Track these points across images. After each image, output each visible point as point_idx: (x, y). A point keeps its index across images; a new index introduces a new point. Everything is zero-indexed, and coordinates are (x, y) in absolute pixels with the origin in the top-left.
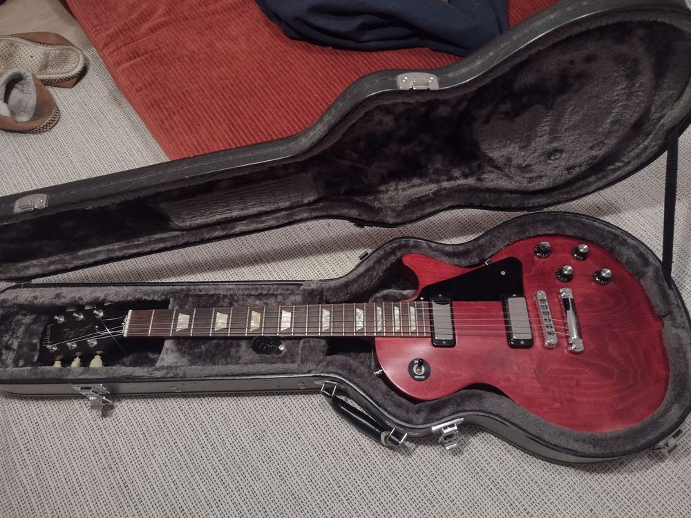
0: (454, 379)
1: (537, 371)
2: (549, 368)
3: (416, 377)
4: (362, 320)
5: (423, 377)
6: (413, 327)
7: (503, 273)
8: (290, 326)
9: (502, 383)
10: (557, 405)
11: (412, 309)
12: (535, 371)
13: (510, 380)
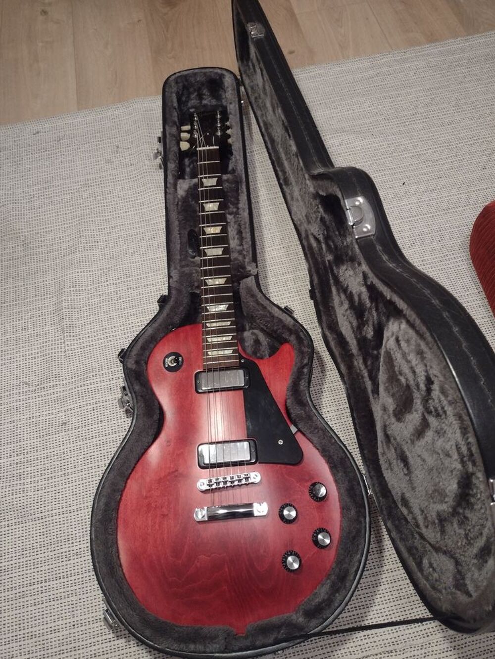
1: (176, 474)
2: (179, 485)
3: (167, 359)
4: (217, 310)
5: (167, 366)
6: (212, 353)
7: (280, 442)
12: (176, 471)
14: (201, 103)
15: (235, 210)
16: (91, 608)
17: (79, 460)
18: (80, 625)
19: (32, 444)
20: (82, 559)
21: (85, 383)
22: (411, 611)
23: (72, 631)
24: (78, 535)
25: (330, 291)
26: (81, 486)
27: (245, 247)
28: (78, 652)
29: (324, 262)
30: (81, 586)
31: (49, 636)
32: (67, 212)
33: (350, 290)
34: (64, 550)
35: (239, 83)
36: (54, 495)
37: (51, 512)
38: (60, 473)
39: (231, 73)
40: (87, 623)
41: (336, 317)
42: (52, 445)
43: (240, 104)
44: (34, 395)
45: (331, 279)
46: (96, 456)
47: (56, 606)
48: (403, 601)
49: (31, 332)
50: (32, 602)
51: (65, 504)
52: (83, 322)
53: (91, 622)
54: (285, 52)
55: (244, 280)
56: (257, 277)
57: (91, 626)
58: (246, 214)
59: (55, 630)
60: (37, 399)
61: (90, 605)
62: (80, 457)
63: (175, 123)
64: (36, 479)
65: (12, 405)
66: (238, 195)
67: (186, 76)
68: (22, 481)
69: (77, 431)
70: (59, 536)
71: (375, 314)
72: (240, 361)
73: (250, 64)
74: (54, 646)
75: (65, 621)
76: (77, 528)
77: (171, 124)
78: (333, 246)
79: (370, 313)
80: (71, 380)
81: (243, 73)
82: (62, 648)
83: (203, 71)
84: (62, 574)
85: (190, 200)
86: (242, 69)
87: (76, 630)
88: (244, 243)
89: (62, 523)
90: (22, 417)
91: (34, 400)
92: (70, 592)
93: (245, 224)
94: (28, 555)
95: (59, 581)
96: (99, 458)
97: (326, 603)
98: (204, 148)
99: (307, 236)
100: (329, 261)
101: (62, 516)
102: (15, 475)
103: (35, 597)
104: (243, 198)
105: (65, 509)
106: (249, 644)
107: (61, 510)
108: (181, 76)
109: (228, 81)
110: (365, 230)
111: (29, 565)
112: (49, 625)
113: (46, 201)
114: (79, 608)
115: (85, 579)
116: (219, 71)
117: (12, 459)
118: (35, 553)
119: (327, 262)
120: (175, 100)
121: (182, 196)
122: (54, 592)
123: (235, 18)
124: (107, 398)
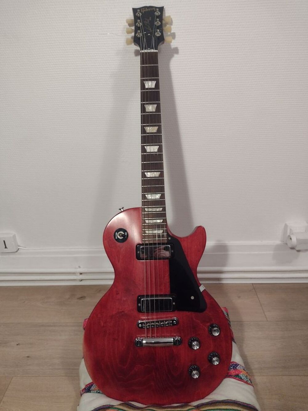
0: (116, 258)
1: (123, 313)
2: (125, 321)
3: (116, 233)
4: (153, 198)
5: (116, 238)
6: (149, 232)
7: (192, 298)
8: (148, 151)
9: (115, 289)
11: (161, 231)
12: (123, 311)
13: (117, 294)
72: (168, 238)
98: (146, 51)
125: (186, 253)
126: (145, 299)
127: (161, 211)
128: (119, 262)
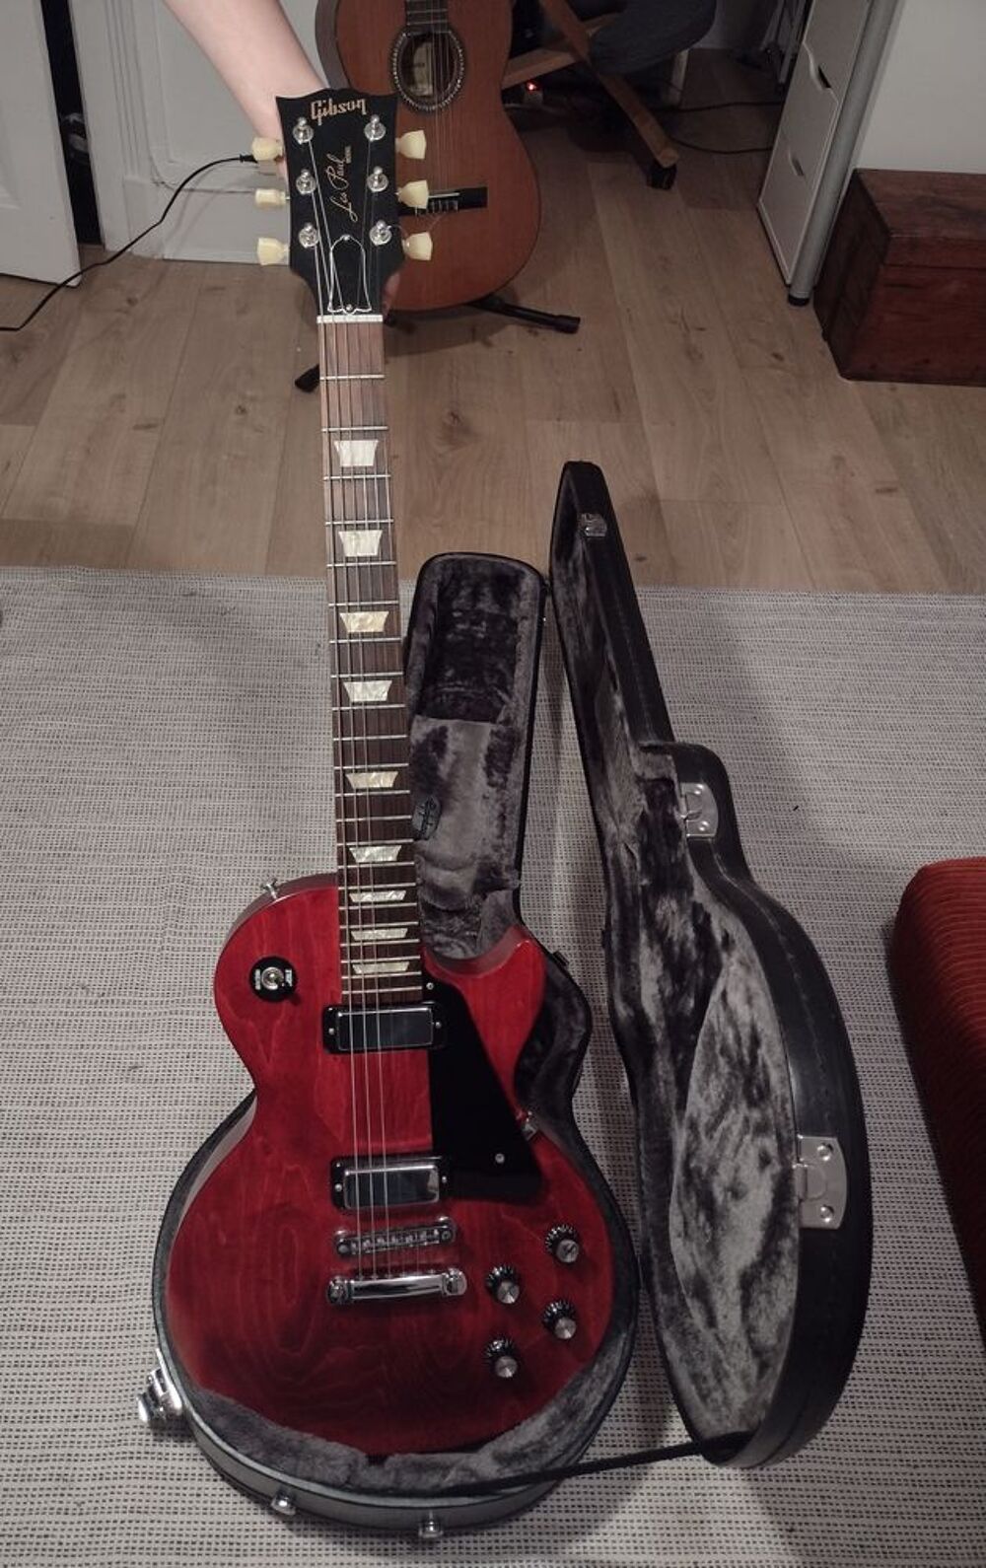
0: (261, 1047)
1: (288, 1208)
2: (294, 1232)
3: (258, 972)
5: (258, 987)
6: (364, 969)
7: (500, 1159)
8: (353, 699)
9: (260, 1140)
10: (224, 1240)
11: (403, 967)
12: (287, 1204)
13: (267, 1153)
14: (474, 606)
15: (501, 781)
16: (111, 1394)
17: (145, 1136)
18: (86, 1419)
19: (71, 1091)
20: (115, 1305)
21: (185, 1009)
22: (680, 1538)
23: (71, 1426)
24: (115, 1262)
25: (637, 936)
26: (139, 1179)
27: (506, 842)
28: (73, 1465)
29: (634, 887)
30: (101, 1352)
31: (30, 1426)
32: (213, 728)
33: (669, 935)
34: (87, 1283)
35: (545, 588)
36: (89, 1185)
37: (78, 1214)
38: (108, 1150)
39: (536, 571)
40: (100, 1418)
41: (639, 983)
42: (104, 1100)
43: (541, 623)
44: (92, 1010)
45: (641, 916)
46: (175, 1136)
47: (52, 1376)
48: (669, 1517)
49: (109, 905)
50: (13, 1359)
51: (104, 1205)
52: (202, 907)
53: (107, 1419)
54: (630, 555)
55: (494, 894)
56: (516, 893)
57: (106, 1425)
58: (518, 792)
59: (41, 1417)
60: (95, 1018)
61: (112, 1388)
62: (147, 1131)
63: (428, 627)
64: (65, 1150)
65: (51, 1018)
66: (511, 759)
67: (460, 562)
68: (41, 1150)
69: (152, 1085)
70: (83, 1257)
71: (701, 973)
72: (423, 986)
73: (570, 565)
74: (34, 1445)
75: (63, 1406)
76: (116, 1251)
77: (422, 629)
78: (653, 864)
79: (695, 972)
80: (160, 999)
81: (555, 577)
82: (47, 1451)
83: (491, 559)
84: (74, 1323)
85: (430, 749)
86: (554, 569)
87: (78, 1426)
88: (505, 835)
89: (93, 1236)
90: (63, 1043)
91: (90, 1018)
92: (81, 1357)
93: (514, 806)
94: (22, 1276)
95: (66, 1334)
96: (180, 1141)
97: (533, 1447)
99: (614, 845)
100: (643, 887)
101: (95, 1224)
102: (30, 1137)
103: (19, 1352)
104: (518, 766)
105: (103, 1214)
106: (389, 1484)
107: (97, 1214)
108: (453, 560)
109: (528, 583)
110: (702, 829)
111: (19, 1294)
112: (33, 1407)
113: (181, 703)
114: (91, 1388)
115: (111, 1340)
116: (517, 566)
117: (31, 1108)
118: (35, 1276)
119: (640, 889)
120: (435, 594)
121: (417, 741)
122: (53, 1352)
123: (562, 495)
124: (215, 1043)
125: (480, 1027)
126: (356, 1172)
127: (401, 902)
128: (268, 1059)
